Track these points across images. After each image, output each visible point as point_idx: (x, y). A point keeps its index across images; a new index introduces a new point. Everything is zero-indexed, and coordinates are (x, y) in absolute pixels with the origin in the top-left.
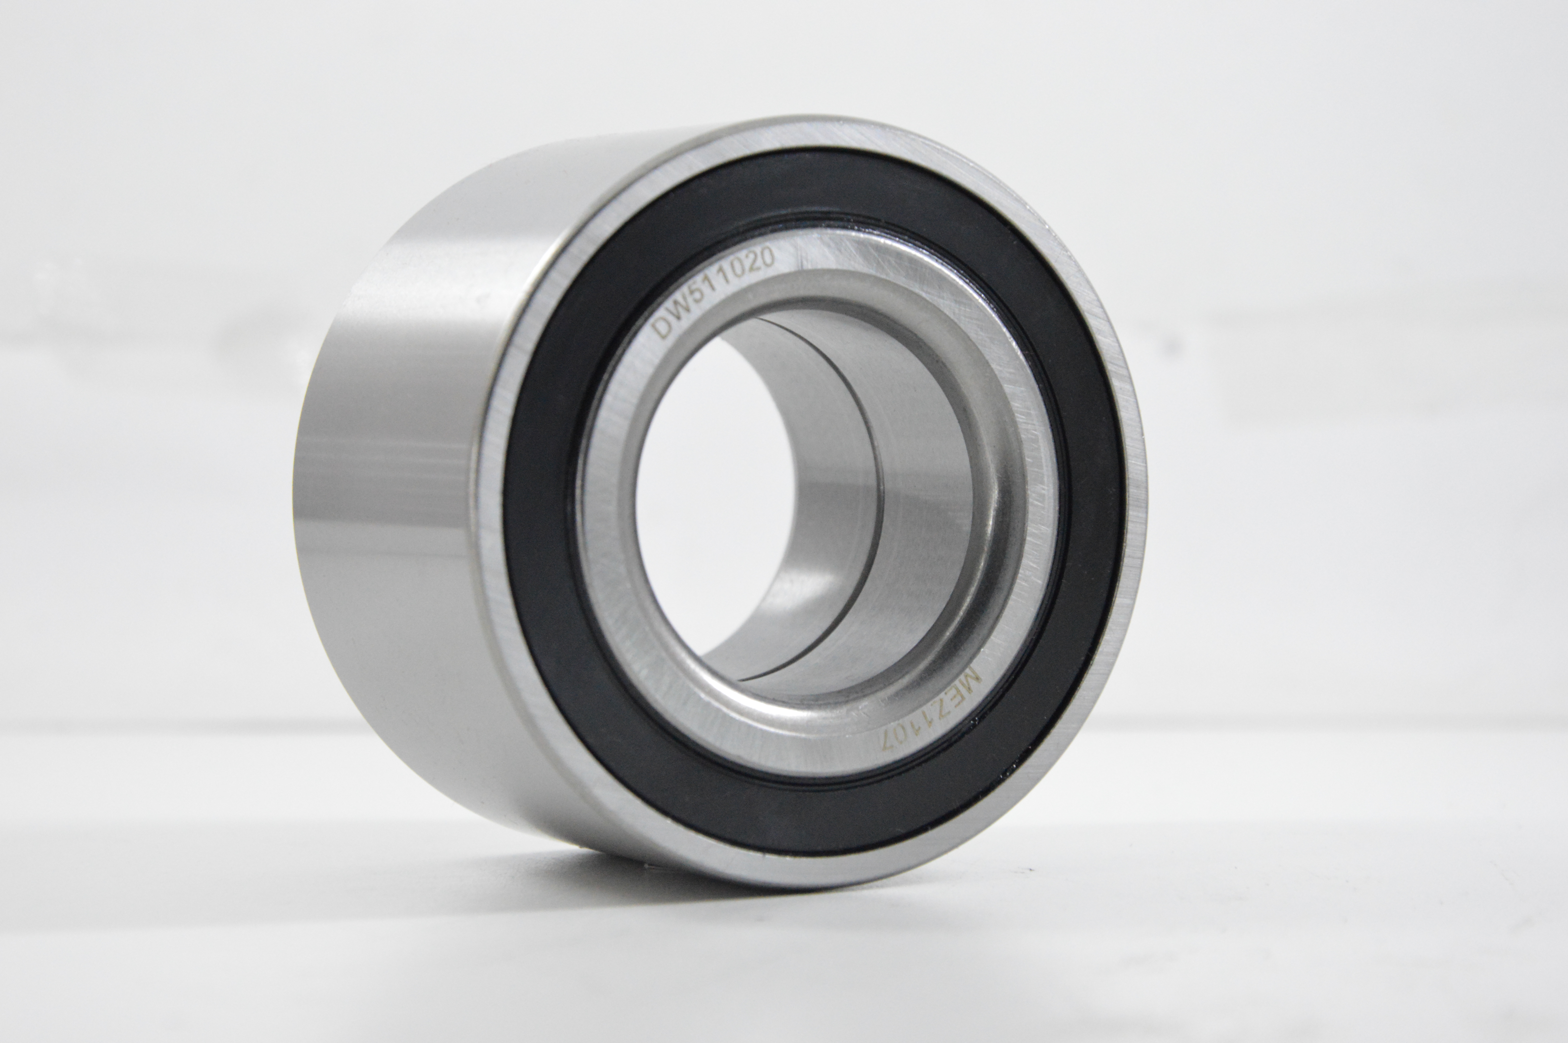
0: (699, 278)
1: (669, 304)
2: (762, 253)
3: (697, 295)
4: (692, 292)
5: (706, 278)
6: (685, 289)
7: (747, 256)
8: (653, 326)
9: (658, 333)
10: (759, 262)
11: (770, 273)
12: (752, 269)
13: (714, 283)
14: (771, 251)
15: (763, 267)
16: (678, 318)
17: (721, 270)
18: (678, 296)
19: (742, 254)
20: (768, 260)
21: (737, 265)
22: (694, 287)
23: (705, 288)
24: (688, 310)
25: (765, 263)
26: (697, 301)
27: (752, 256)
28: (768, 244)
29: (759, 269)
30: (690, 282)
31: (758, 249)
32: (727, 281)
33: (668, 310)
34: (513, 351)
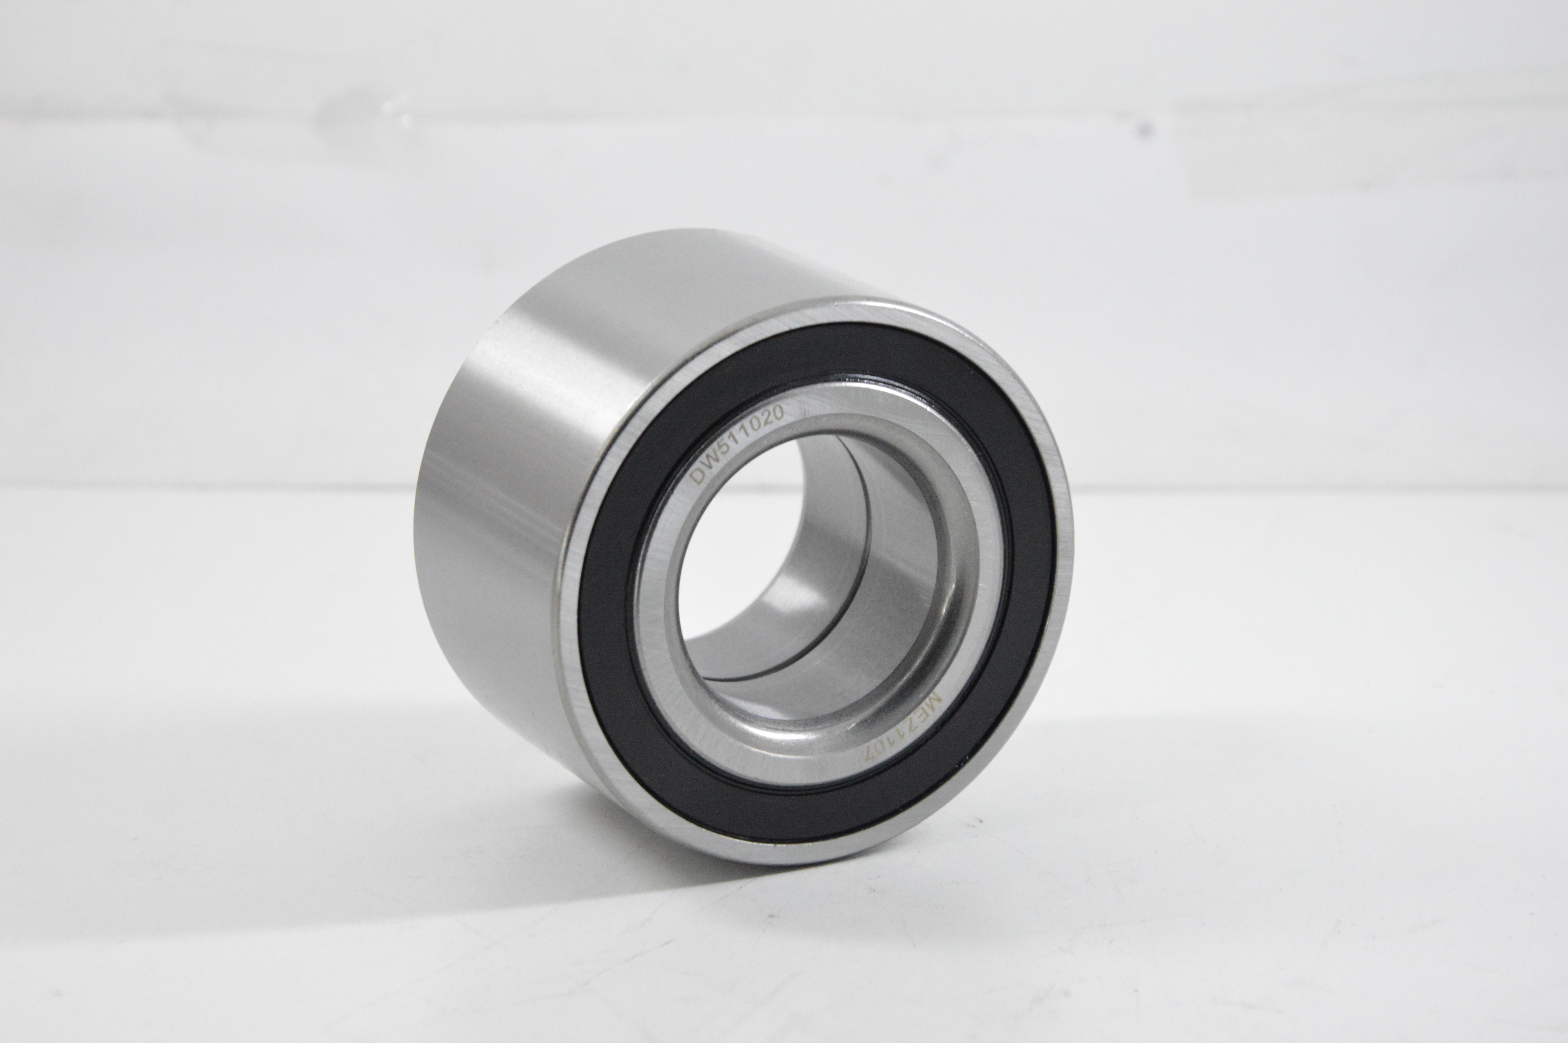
0: (726, 435)
1: (703, 458)
2: (774, 410)
3: (724, 448)
4: (720, 447)
5: (732, 435)
6: (715, 445)
7: (762, 414)
8: (691, 475)
9: (695, 480)
10: (772, 418)
11: (782, 423)
12: (766, 423)
13: (737, 437)
14: (781, 408)
15: (775, 420)
16: (710, 467)
17: (742, 427)
18: (709, 451)
19: (758, 414)
20: (779, 415)
21: (755, 422)
22: (721, 443)
23: (731, 443)
24: (717, 460)
25: (776, 417)
26: (723, 453)
27: (766, 414)
28: (780, 403)
29: (772, 422)
30: (719, 440)
31: (770, 408)
32: (747, 434)
33: (702, 462)
34: (584, 510)
